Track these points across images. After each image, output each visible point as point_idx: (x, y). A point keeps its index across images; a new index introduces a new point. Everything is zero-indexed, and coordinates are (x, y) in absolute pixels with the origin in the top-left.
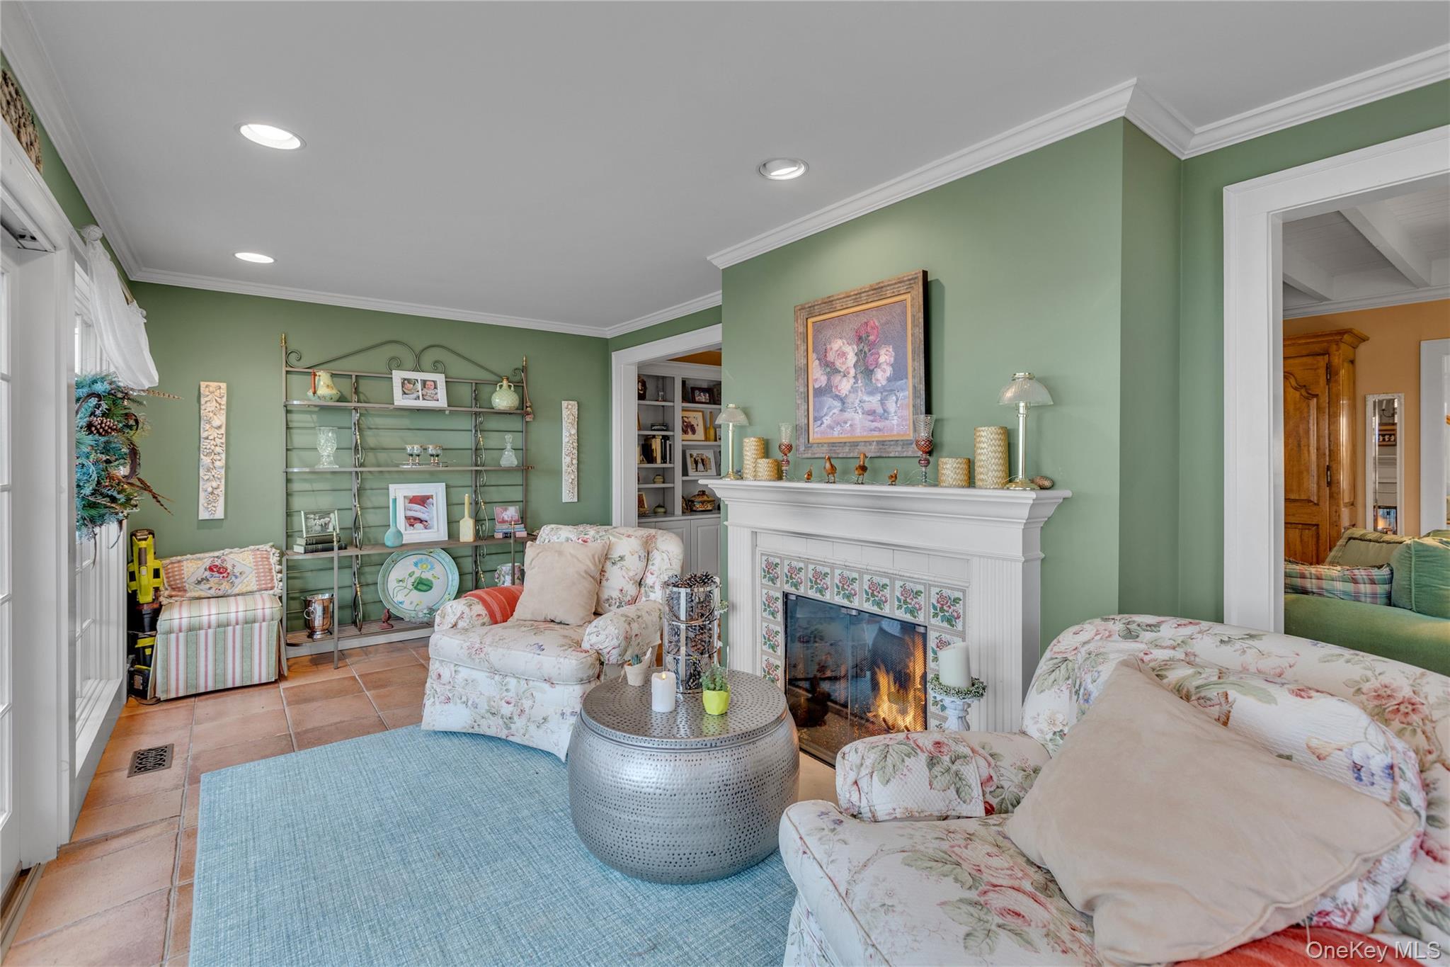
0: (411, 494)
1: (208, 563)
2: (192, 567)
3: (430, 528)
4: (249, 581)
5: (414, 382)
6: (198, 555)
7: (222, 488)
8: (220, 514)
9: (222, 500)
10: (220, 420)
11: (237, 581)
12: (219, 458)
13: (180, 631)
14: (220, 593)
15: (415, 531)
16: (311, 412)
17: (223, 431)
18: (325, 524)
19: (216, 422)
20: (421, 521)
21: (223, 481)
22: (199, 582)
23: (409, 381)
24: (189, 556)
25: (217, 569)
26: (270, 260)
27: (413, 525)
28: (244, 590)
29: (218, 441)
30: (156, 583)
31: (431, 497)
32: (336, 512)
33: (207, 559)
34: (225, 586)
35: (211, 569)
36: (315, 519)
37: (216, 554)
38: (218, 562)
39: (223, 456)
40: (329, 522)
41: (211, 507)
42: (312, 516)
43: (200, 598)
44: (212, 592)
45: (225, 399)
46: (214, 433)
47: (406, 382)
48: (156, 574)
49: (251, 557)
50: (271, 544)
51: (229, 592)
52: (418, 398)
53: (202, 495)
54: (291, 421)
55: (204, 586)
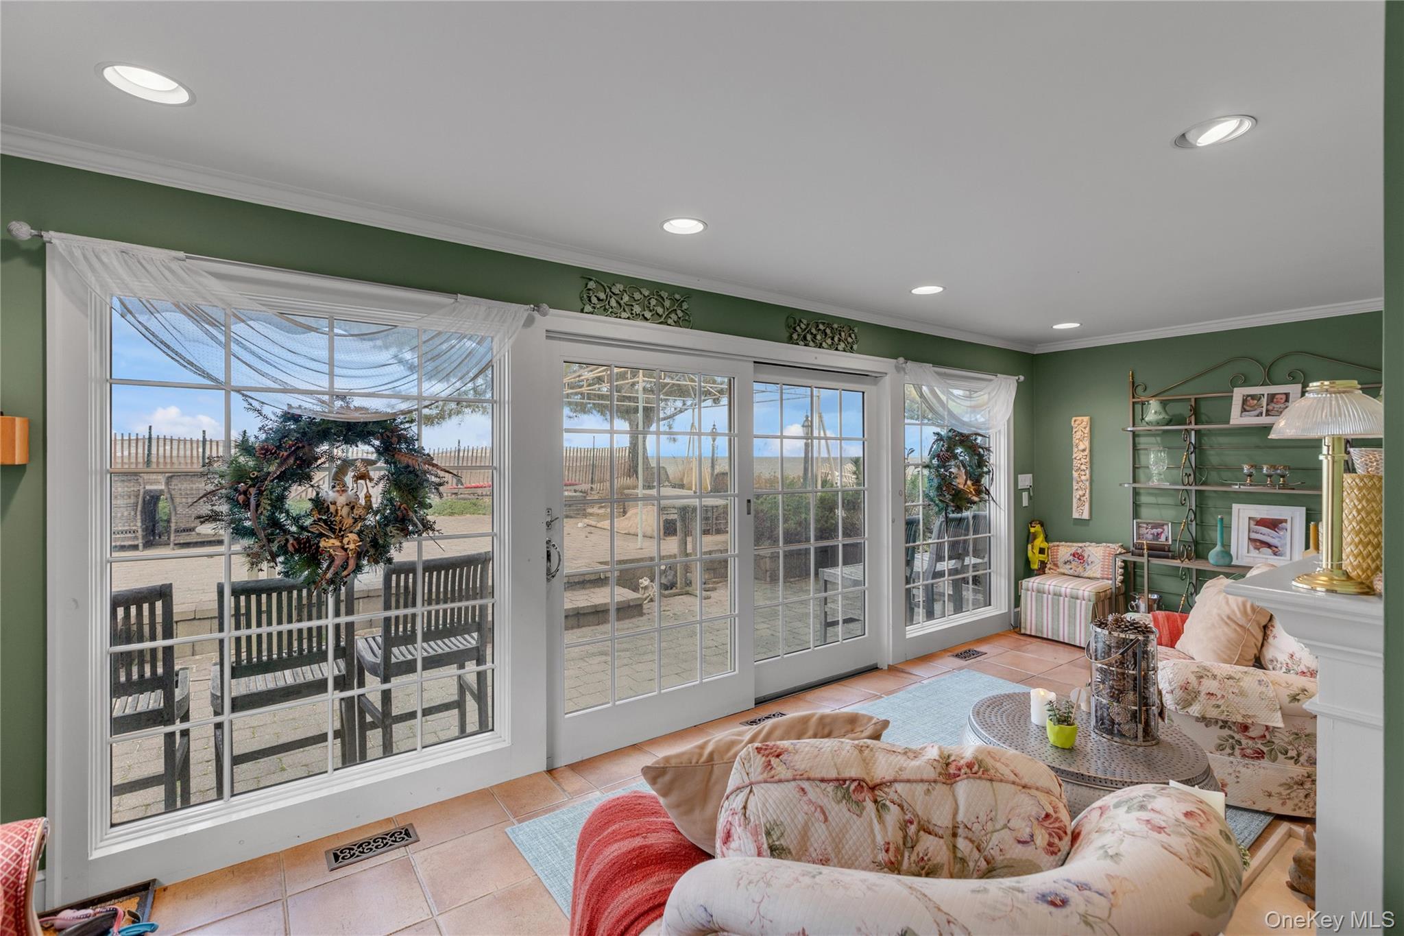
0: (1258, 516)
1: (1073, 550)
2: (1064, 551)
3: (1280, 555)
4: (1095, 570)
5: (1257, 398)
6: (1068, 544)
7: (1087, 495)
8: (1086, 516)
9: (1087, 505)
10: (1085, 444)
11: (1088, 568)
12: (1083, 473)
13: (1049, 594)
14: (1076, 574)
15: (1261, 556)
16: (1154, 435)
17: (1087, 452)
18: (1158, 534)
19: (1081, 447)
20: (1269, 546)
21: (1088, 491)
22: (1065, 563)
23: (1253, 397)
24: (1063, 543)
25: (1078, 556)
26: (1077, 325)
27: (1259, 549)
28: (1091, 576)
29: (1083, 461)
30: (1042, 557)
31: (1286, 521)
32: (1170, 525)
33: (1074, 547)
34: (1080, 569)
35: (1074, 555)
36: (1147, 528)
37: (1080, 545)
38: (1080, 551)
39: (1088, 472)
40: (1162, 533)
41: (1081, 511)
42: (1145, 525)
43: (1064, 574)
44: (1071, 572)
45: (1088, 429)
46: (1080, 455)
47: (1249, 398)
48: (1042, 551)
49: (1102, 551)
50: (1120, 544)
51: (1081, 575)
52: (1261, 414)
53: (1075, 501)
54: (1139, 444)
55: (1068, 566)
